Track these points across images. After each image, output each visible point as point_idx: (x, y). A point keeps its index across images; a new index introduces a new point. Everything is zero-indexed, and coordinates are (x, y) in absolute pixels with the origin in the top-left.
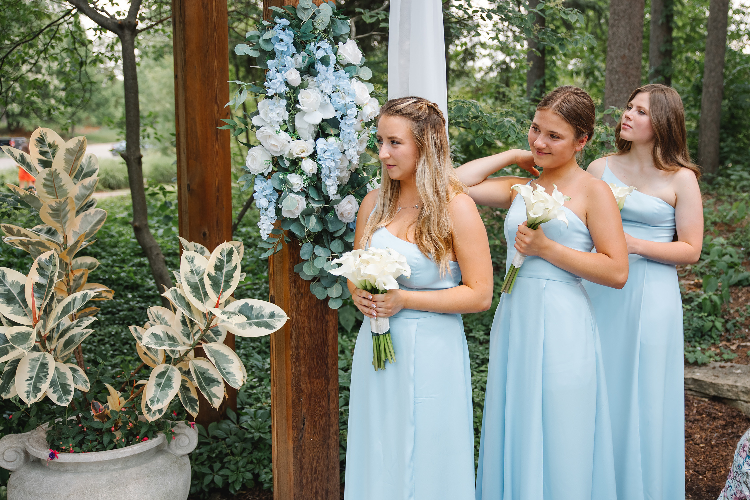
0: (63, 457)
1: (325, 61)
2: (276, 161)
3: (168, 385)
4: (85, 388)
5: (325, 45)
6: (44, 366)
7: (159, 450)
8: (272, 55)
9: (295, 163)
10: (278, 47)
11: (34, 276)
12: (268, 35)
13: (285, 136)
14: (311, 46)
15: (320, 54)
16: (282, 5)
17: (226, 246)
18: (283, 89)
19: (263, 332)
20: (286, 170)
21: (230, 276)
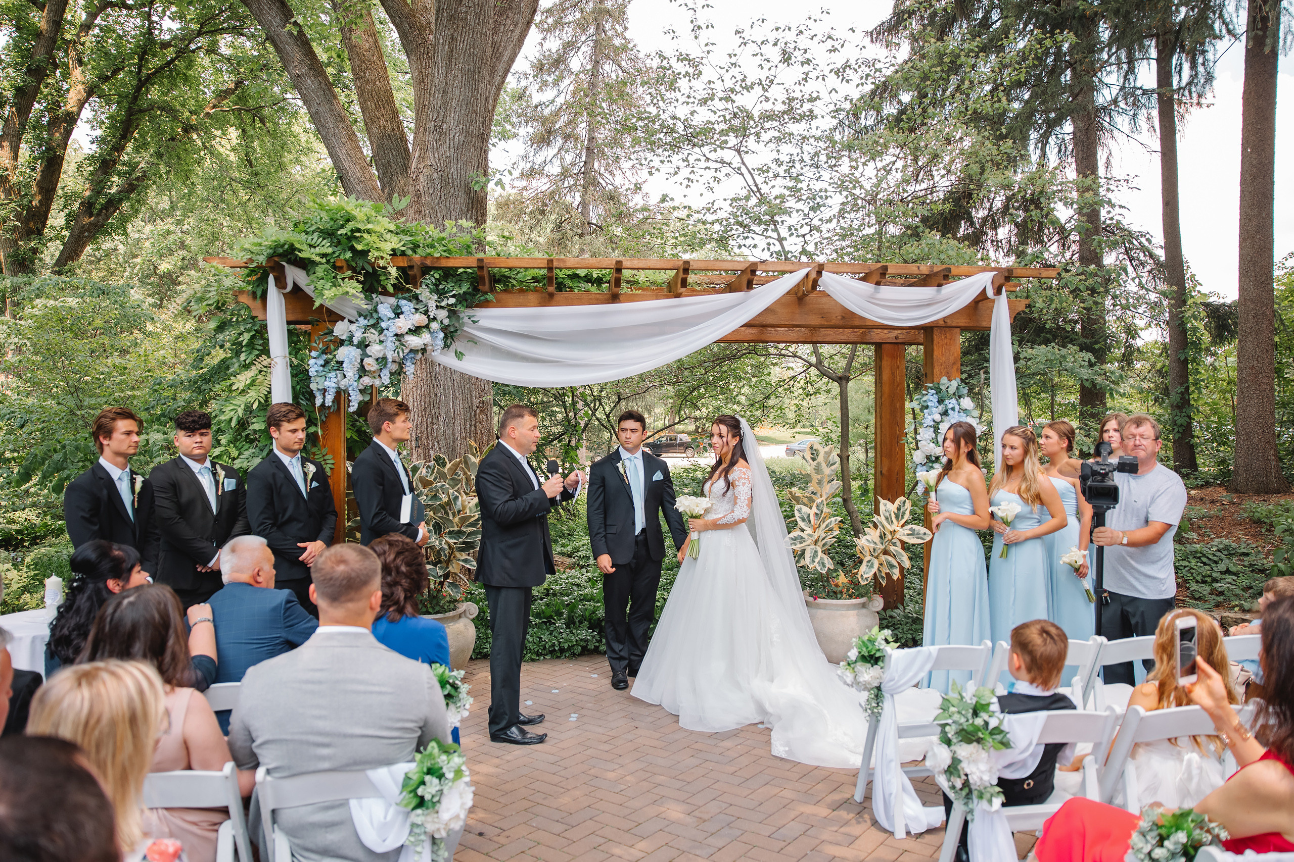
0: (819, 601)
1: (953, 409)
2: (928, 457)
3: (872, 566)
4: (832, 567)
5: (953, 401)
6: (816, 552)
7: (864, 606)
8: (927, 407)
9: (937, 458)
10: (930, 404)
11: (814, 510)
12: (925, 398)
13: (932, 445)
14: (946, 402)
15: (950, 406)
16: (932, 382)
17: (902, 498)
18: (932, 423)
19: (921, 541)
20: (933, 462)
21: (904, 513)
